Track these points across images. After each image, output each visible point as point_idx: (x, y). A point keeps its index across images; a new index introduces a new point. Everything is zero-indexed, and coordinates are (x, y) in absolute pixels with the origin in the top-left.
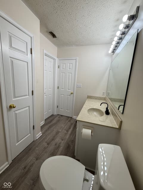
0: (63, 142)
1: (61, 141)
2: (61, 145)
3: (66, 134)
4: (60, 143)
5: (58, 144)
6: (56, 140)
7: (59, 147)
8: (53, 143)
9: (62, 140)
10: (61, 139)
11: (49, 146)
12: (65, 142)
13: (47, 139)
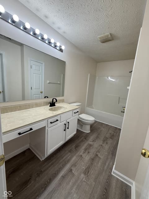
0: (81, 154)
1: (83, 155)
2: (83, 150)
3: (74, 165)
4: (84, 153)
5: (87, 152)
6: (89, 158)
7: (86, 150)
8: (91, 155)
9: (81, 156)
10: (83, 157)
11: (95, 153)
12: (78, 153)
13: (100, 162)
